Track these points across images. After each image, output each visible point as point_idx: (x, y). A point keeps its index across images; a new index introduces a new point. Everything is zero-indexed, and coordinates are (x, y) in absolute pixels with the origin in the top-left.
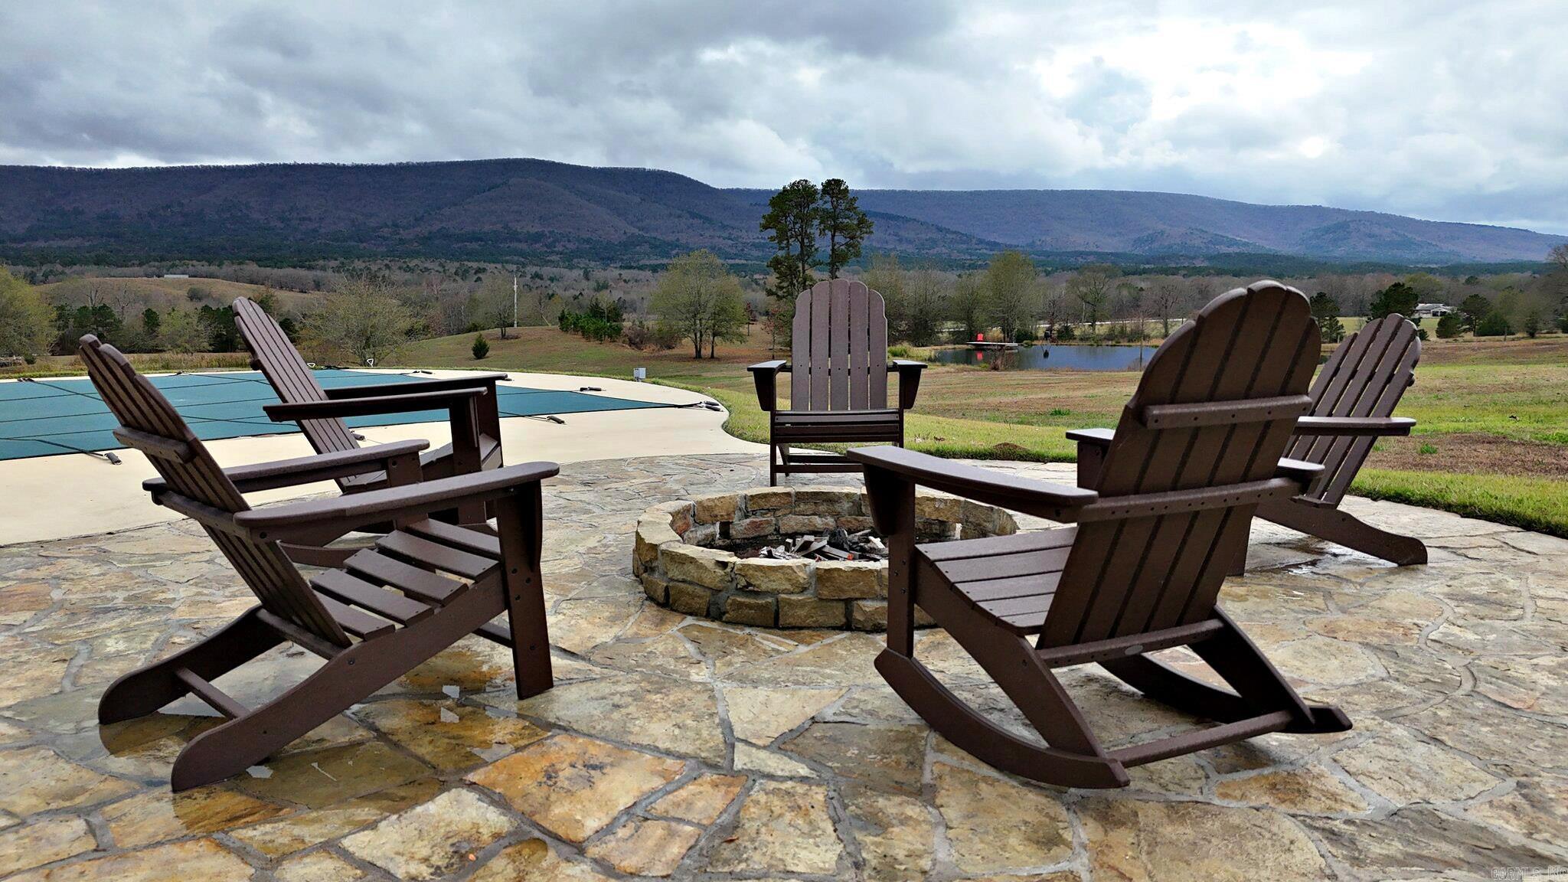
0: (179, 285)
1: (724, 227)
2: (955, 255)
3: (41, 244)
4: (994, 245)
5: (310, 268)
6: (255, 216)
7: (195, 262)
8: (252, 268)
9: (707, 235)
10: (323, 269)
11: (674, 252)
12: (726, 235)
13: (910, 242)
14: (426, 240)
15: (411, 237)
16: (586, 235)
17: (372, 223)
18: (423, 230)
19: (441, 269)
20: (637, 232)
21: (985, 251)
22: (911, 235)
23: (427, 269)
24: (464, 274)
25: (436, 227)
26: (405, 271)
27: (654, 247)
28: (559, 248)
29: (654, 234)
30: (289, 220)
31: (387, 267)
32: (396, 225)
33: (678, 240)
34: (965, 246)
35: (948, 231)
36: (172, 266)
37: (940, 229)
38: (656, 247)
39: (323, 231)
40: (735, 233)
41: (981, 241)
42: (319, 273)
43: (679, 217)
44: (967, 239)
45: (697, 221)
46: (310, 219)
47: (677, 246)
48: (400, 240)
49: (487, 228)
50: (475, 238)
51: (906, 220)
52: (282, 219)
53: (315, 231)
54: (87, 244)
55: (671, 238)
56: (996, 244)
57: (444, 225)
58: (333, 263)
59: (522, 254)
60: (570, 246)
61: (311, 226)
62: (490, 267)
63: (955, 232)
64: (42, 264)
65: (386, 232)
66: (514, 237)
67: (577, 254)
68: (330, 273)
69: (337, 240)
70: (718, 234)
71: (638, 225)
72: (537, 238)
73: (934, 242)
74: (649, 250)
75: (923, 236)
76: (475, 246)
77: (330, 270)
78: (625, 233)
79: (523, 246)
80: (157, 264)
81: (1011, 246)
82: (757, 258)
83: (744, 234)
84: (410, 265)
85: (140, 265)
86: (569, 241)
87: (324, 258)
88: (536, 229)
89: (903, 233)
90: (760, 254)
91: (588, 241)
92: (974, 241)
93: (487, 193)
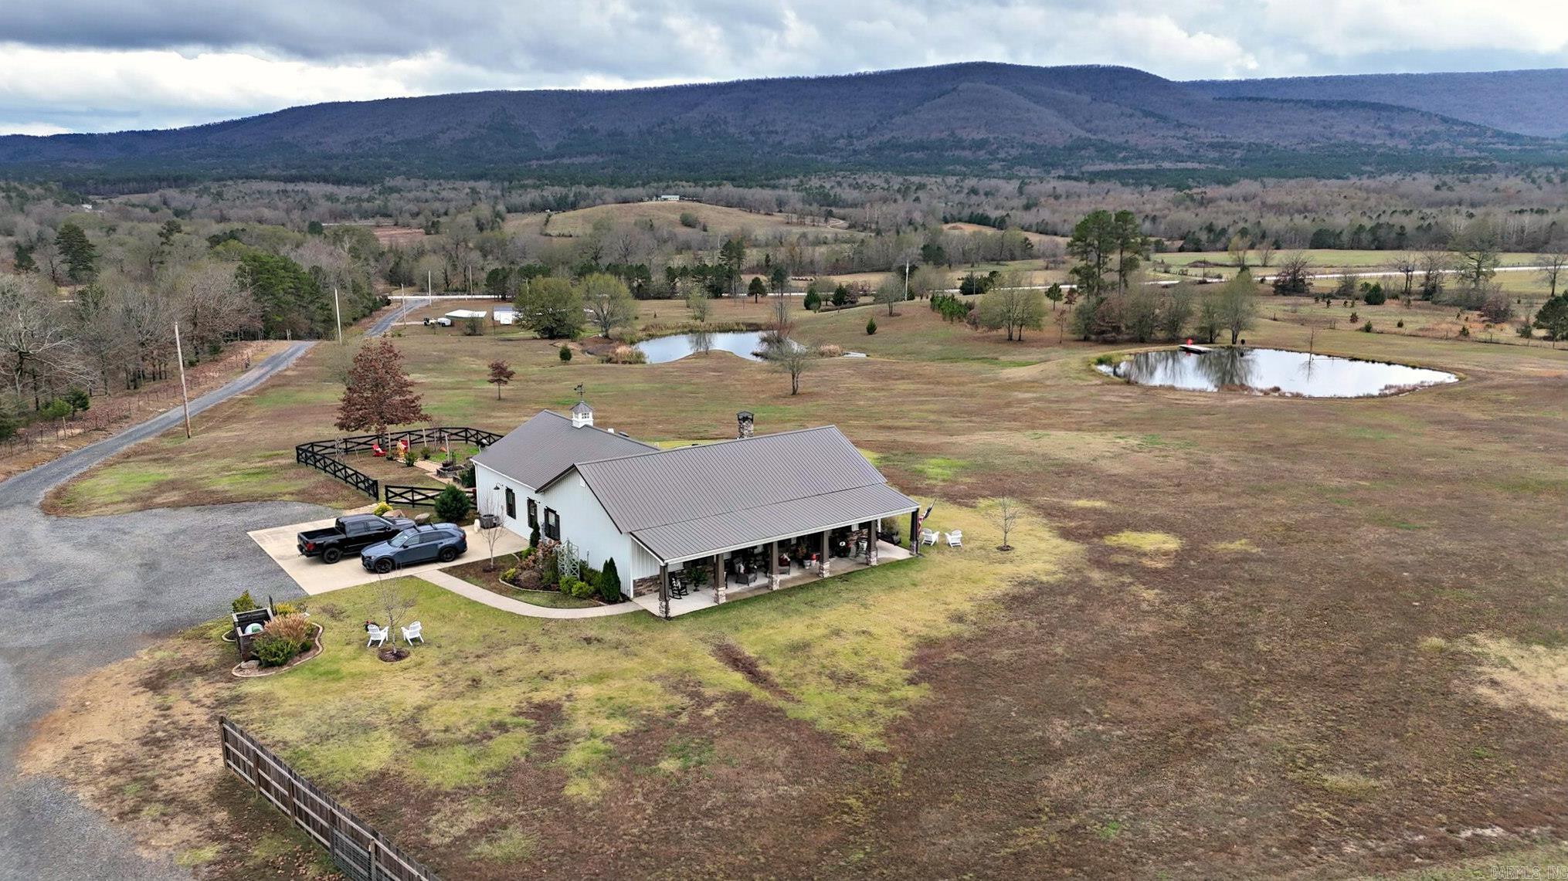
0: (672, 209)
1: (1179, 126)
2: (1460, 151)
3: (566, 161)
4: (1513, 138)
5: (774, 187)
6: (732, 130)
7: (684, 183)
8: (728, 189)
9: (1160, 135)
10: (785, 188)
11: (1121, 155)
12: (1181, 134)
13: (1404, 136)
14: (877, 150)
15: (864, 147)
16: (1029, 140)
17: (830, 134)
18: (875, 139)
19: (886, 186)
20: (1084, 134)
21: (1500, 146)
22: (1408, 127)
23: (873, 186)
24: (904, 191)
25: (887, 137)
26: (855, 188)
27: (1100, 150)
28: (1002, 155)
29: (1100, 136)
30: (759, 133)
31: (839, 184)
32: (850, 136)
33: (1127, 141)
34: (1475, 140)
35: (1455, 122)
36: (668, 187)
37: (1445, 120)
38: (1103, 151)
39: (787, 143)
40: (1192, 132)
41: (1498, 134)
42: (780, 192)
43: (1131, 116)
44: (1480, 131)
45: (1150, 120)
46: (777, 133)
47: (1125, 149)
48: (854, 151)
49: (934, 136)
50: (920, 147)
51: (1402, 109)
52: (752, 133)
53: (780, 143)
54: (601, 160)
55: (1121, 139)
56: (1517, 136)
57: (894, 134)
58: (794, 181)
59: (966, 163)
60: (1014, 152)
61: (778, 138)
62: (931, 181)
63: (1464, 124)
64: (572, 184)
65: (842, 142)
66: (959, 144)
67: (1019, 161)
68: (790, 192)
69: (798, 153)
70: (1172, 133)
71: (1088, 126)
72: (981, 145)
73: (1435, 136)
74: (1094, 154)
75: (1423, 129)
76: (919, 155)
77: (790, 189)
78: (1071, 136)
79: (967, 153)
80: (655, 185)
81: (1537, 139)
82: (1212, 161)
83: (1202, 132)
84: (860, 182)
85: (644, 185)
86: (1013, 147)
87: (787, 176)
88: (980, 135)
89: (1396, 126)
90: (1217, 155)
91: (1032, 146)
92: (1489, 133)
93: (937, 100)
